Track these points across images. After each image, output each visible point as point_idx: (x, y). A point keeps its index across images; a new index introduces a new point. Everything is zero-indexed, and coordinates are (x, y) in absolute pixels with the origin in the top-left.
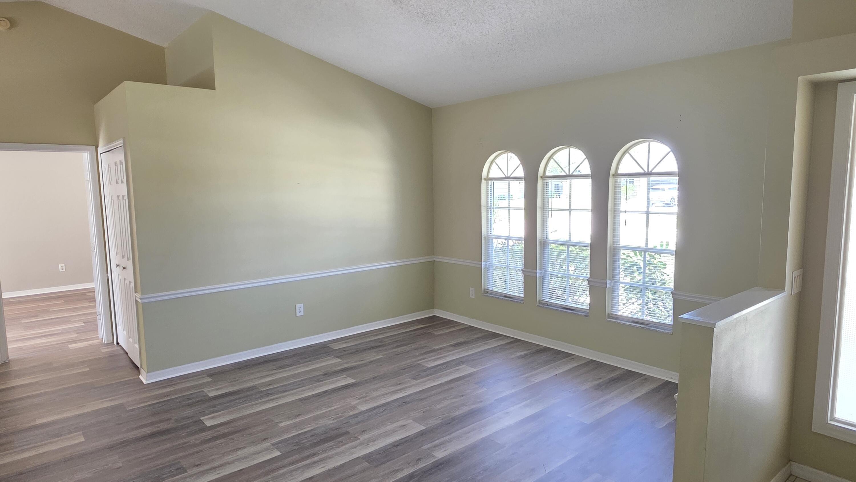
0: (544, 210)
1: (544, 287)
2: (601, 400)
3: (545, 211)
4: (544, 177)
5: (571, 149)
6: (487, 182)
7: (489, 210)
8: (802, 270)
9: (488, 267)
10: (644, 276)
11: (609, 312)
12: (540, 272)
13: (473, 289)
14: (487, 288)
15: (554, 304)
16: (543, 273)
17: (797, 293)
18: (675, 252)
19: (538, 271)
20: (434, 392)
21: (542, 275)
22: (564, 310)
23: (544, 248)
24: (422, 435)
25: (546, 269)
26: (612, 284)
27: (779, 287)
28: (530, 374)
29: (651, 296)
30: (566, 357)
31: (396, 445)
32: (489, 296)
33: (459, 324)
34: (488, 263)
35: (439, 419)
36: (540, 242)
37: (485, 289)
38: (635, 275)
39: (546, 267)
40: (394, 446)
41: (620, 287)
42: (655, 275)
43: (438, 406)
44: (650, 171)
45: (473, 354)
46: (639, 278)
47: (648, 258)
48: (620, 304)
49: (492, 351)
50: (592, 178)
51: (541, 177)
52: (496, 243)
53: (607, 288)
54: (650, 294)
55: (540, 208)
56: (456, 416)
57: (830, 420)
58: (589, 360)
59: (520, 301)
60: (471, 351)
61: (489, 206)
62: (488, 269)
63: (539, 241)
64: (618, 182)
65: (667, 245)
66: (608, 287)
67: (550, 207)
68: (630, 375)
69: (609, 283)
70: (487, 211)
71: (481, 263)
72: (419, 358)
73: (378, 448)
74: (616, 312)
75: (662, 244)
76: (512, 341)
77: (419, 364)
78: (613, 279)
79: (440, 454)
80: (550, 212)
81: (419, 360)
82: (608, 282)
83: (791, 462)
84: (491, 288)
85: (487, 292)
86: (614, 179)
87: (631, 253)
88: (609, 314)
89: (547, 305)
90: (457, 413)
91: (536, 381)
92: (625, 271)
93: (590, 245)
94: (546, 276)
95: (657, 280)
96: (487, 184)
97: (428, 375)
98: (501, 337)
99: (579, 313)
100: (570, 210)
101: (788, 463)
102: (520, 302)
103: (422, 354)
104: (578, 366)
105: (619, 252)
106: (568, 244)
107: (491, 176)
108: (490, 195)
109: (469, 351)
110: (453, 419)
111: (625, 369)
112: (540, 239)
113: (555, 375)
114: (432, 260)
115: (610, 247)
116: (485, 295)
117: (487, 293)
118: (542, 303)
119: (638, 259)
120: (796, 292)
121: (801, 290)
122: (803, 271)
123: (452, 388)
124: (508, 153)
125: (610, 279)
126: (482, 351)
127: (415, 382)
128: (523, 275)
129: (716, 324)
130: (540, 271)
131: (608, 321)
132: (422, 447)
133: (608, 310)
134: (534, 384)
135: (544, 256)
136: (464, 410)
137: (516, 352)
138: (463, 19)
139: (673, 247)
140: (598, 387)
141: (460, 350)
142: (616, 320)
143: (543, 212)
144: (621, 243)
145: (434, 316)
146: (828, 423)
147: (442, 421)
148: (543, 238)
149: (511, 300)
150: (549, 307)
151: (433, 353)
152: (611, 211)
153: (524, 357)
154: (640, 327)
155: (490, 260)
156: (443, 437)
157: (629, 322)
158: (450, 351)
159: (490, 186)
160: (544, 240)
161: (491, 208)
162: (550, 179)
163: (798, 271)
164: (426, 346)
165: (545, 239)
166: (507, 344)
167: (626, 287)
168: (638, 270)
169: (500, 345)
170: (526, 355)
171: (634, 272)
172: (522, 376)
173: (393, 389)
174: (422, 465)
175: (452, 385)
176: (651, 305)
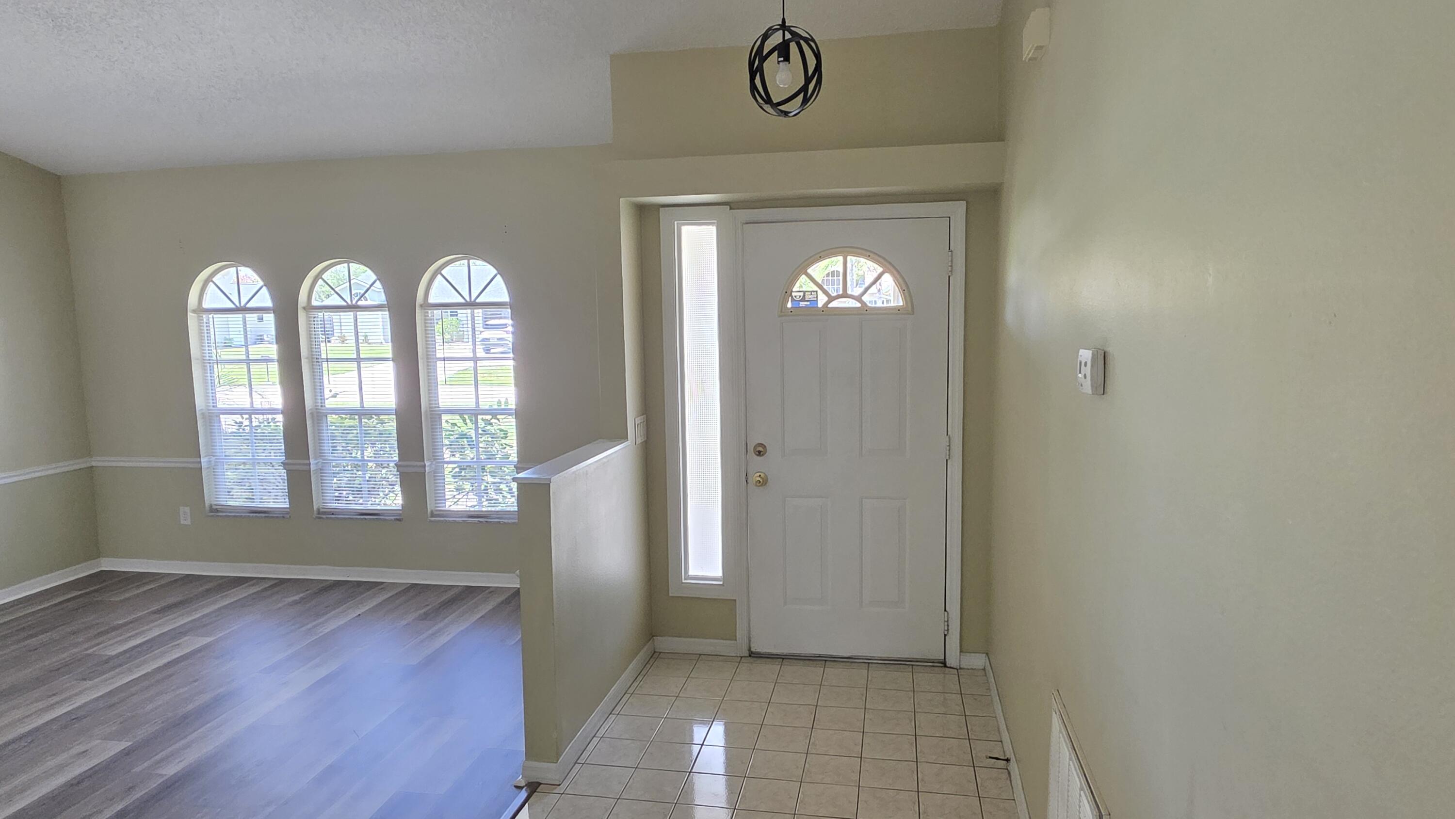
0: (313, 362)
1: (324, 486)
2: (430, 632)
3: (315, 364)
4: (309, 308)
5: (351, 264)
6: (199, 316)
7: (208, 365)
8: (645, 416)
9: (215, 466)
10: (478, 451)
11: (433, 509)
12: (316, 462)
13: (187, 509)
14: (215, 503)
15: (345, 510)
16: (320, 463)
17: (642, 443)
18: (514, 411)
19: (312, 461)
20: (133, 690)
21: (320, 467)
22: (362, 517)
23: (318, 423)
24: (128, 754)
25: (325, 456)
26: (433, 466)
27: (622, 437)
28: (314, 623)
29: (490, 479)
30: (371, 588)
31: (77, 782)
32: (221, 516)
33: (161, 575)
34: (213, 459)
35: (156, 724)
36: (312, 414)
37: (211, 506)
38: (466, 453)
39: (324, 453)
40: (72, 785)
41: (446, 473)
42: (494, 449)
43: (150, 707)
44: (473, 299)
45: (204, 616)
46: (472, 456)
47: (481, 424)
48: (447, 497)
49: (241, 604)
50: (389, 311)
51: (304, 308)
52: (227, 422)
53: (426, 473)
54: (489, 476)
55: (307, 358)
56: (190, 711)
57: (685, 579)
58: (409, 585)
59: (282, 515)
60: (196, 614)
61: (208, 358)
62: (214, 469)
63: (310, 412)
64: (430, 316)
65: (506, 402)
66: (427, 471)
67: (324, 356)
68: (470, 592)
69: (428, 466)
70: (204, 368)
71: (199, 460)
72: (86, 646)
73: (36, 798)
74: (443, 507)
75: (499, 402)
76: (275, 584)
77: (89, 655)
78: (435, 459)
79: (171, 770)
80: (325, 365)
81: (86, 649)
82: (427, 463)
83: (655, 638)
84: (224, 501)
85: (215, 511)
86: (423, 311)
87: (456, 419)
88: (432, 512)
89: (333, 514)
90: (190, 707)
91: (327, 631)
92: (451, 448)
93: (394, 412)
94: (327, 468)
95: (497, 456)
96: (200, 320)
97: (114, 668)
98: (251, 583)
99: (387, 518)
100: (358, 360)
101: (650, 640)
102: (283, 517)
103: (89, 639)
104: (393, 596)
105: (440, 418)
106: (362, 413)
107: (206, 305)
108: (208, 340)
109: (194, 613)
110: (185, 717)
111: (461, 586)
112: (310, 410)
113: (357, 616)
114: (88, 465)
115: (426, 411)
116: (212, 516)
117: (217, 511)
118: (322, 512)
119: (468, 428)
120: (640, 442)
121: (646, 439)
122: (647, 417)
123: (171, 676)
124: (237, 267)
125: (428, 460)
126: (220, 609)
127: (89, 683)
128: (285, 471)
129: (552, 478)
130: (316, 460)
131: (431, 521)
132: (132, 771)
133: (430, 507)
134: (324, 635)
135: (319, 436)
136: (206, 697)
137: (285, 597)
138: (138, 38)
139: (512, 405)
140: (425, 617)
141: (175, 615)
142: (443, 517)
143: (313, 365)
144: (441, 405)
145: (102, 571)
146: (683, 583)
147: (163, 725)
148: (316, 406)
149: (265, 517)
150: (337, 516)
151: (119, 632)
152: (422, 359)
153: (299, 603)
154: (479, 521)
155: (216, 452)
156: (171, 746)
157: (462, 517)
158: (153, 621)
159: (206, 323)
160: (317, 409)
161: (211, 361)
162: (321, 312)
163: (642, 417)
164: (98, 624)
165: (320, 408)
166: (266, 589)
167: (454, 471)
168: (469, 445)
169: (253, 594)
170: (302, 599)
171: (464, 448)
172: (301, 629)
173: (41, 705)
174: (138, 794)
175: (171, 670)
176: (492, 494)
